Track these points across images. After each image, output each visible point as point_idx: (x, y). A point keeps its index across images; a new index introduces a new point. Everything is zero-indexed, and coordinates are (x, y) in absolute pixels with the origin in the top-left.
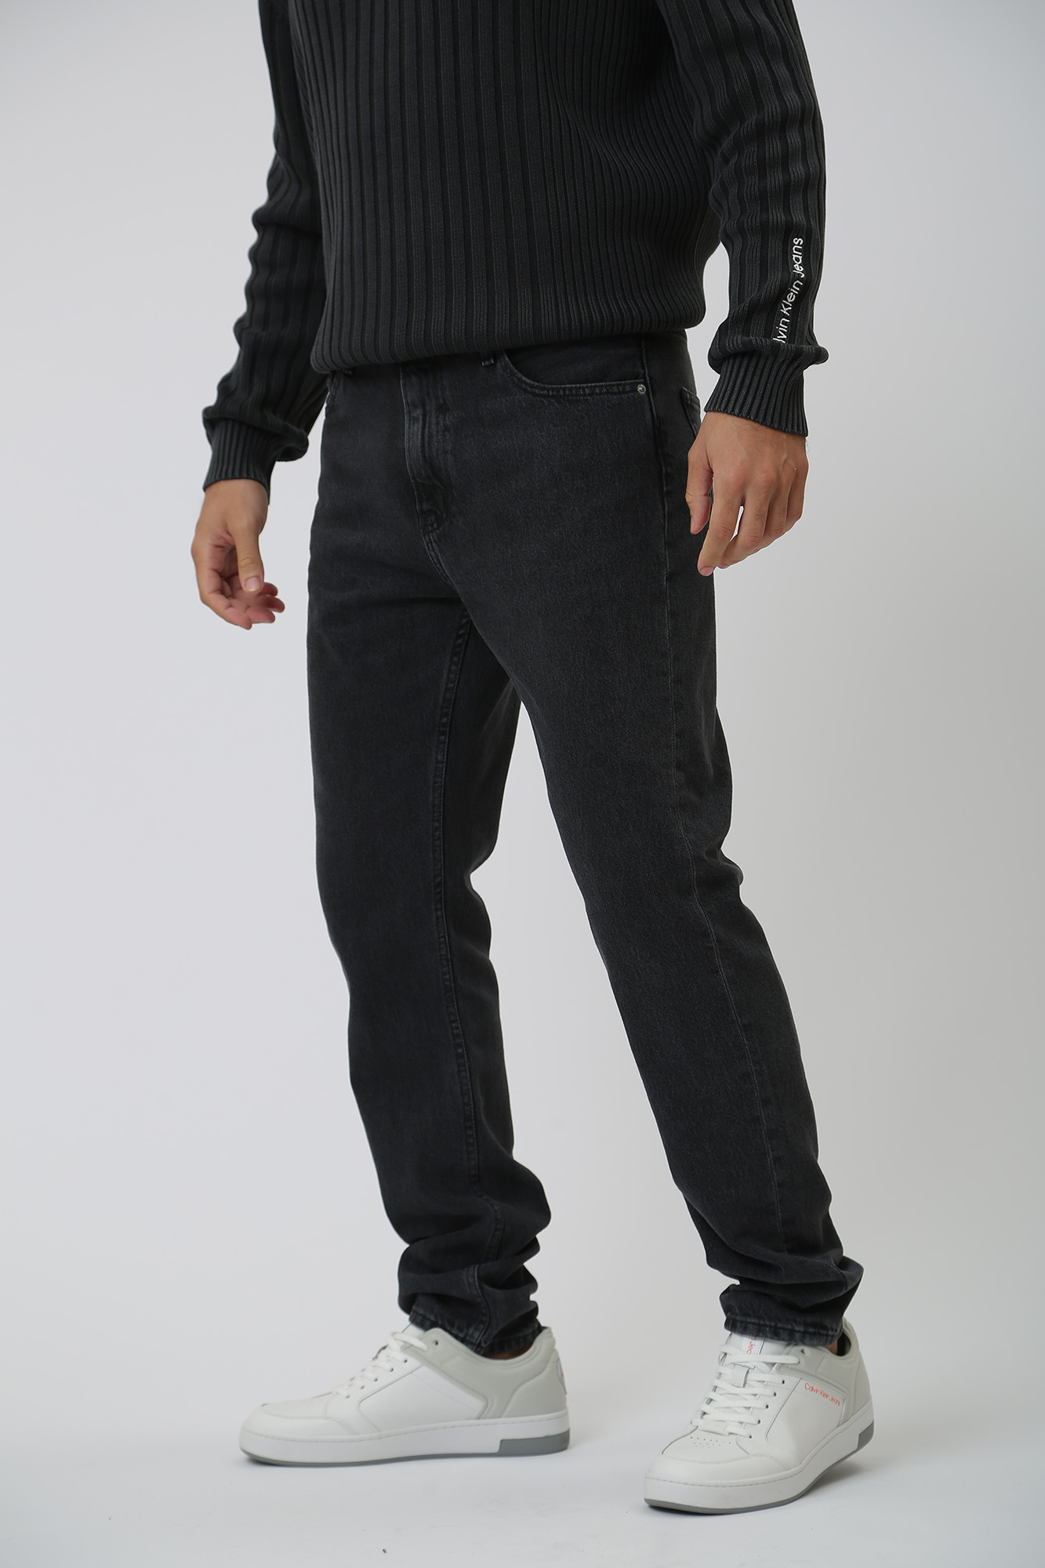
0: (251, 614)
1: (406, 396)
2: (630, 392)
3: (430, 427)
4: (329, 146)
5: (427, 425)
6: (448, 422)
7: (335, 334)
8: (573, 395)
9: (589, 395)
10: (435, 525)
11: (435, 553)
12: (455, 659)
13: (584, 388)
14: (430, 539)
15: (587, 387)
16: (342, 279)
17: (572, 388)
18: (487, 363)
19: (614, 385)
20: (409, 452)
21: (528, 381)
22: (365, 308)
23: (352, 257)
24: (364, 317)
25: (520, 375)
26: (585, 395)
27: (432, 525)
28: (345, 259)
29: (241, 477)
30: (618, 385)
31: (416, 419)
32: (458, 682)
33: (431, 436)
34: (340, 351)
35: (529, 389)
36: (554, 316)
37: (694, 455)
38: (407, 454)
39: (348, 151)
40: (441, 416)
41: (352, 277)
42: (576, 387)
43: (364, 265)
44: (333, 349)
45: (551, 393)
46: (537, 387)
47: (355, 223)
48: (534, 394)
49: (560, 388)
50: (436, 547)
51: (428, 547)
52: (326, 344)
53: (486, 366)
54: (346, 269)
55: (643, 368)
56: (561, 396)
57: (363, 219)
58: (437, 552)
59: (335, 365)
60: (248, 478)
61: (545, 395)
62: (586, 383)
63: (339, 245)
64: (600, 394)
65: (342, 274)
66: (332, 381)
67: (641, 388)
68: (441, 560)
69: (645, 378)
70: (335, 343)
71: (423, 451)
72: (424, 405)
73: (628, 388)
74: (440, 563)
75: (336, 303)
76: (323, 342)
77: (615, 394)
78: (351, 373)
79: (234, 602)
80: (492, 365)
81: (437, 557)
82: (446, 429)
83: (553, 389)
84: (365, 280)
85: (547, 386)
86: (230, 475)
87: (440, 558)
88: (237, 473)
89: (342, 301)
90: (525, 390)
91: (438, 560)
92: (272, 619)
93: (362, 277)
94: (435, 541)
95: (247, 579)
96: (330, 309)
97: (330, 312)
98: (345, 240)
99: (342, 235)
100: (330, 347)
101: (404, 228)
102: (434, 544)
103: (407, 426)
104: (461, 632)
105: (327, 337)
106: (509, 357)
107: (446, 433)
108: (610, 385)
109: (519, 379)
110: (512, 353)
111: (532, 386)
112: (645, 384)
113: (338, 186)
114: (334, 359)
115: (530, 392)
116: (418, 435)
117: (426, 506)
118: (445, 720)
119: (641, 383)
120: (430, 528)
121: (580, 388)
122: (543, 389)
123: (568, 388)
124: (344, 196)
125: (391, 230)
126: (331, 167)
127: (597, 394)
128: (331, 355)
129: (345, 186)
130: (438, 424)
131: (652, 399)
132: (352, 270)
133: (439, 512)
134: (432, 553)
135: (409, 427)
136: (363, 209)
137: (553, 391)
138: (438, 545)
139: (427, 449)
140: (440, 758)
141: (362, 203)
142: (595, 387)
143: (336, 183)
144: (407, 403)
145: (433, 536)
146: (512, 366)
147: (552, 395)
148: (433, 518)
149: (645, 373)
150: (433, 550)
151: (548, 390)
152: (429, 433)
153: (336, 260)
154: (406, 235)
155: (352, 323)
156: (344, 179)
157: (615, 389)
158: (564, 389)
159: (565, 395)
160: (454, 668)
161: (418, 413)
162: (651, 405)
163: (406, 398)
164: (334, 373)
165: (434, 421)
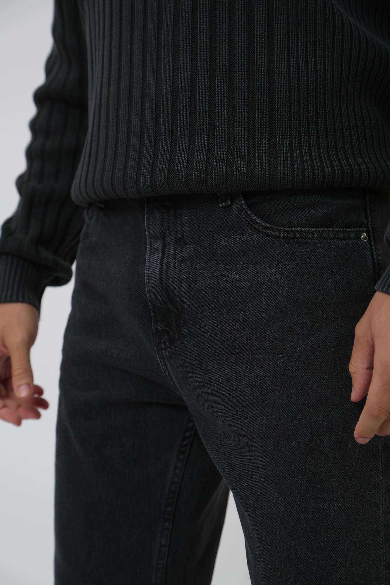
0: (21, 412)
1: (149, 229)
2: (354, 238)
3: (168, 258)
4: (96, 9)
5: (166, 256)
6: (184, 254)
7: (91, 170)
8: (302, 238)
9: (317, 238)
10: (168, 344)
11: (167, 368)
12: (181, 457)
13: (312, 232)
14: (162, 355)
15: (316, 231)
16: (99, 122)
17: (302, 231)
18: (224, 204)
19: (340, 231)
20: (148, 277)
21: (261, 222)
22: (116, 147)
23: (108, 103)
24: (115, 154)
25: (254, 217)
26: (313, 238)
27: (165, 343)
28: (103, 105)
29: (17, 301)
30: (343, 231)
31: (156, 250)
32: (183, 477)
33: (168, 266)
34: (93, 184)
35: (262, 230)
36: (289, 165)
37: (361, 328)
38: (146, 280)
39: (111, 11)
40: (179, 249)
41: (107, 121)
42: (305, 231)
43: (118, 110)
44: (88, 182)
45: (282, 234)
46: (269, 229)
47: (113, 73)
48: (266, 235)
49: (291, 231)
50: (167, 363)
51: (161, 361)
52: (83, 178)
53: (222, 207)
54: (103, 114)
55: (367, 218)
56: (291, 238)
57: (120, 69)
58: (169, 366)
59: (88, 196)
60: (23, 301)
61: (276, 236)
62: (315, 228)
63: (98, 94)
64: (327, 238)
65: (99, 118)
66: (88, 212)
67: (364, 236)
68: (172, 375)
69: (367, 227)
70: (90, 176)
71: (161, 279)
72: (164, 238)
73: (352, 235)
74: (171, 376)
75: (93, 143)
76: (81, 176)
77: (341, 239)
78: (103, 206)
79: (9, 402)
80: (228, 206)
81: (169, 371)
82: (183, 260)
83: (284, 231)
84: (117, 123)
85: (278, 228)
86: (8, 299)
87: (171, 372)
88: (14, 298)
89: (98, 141)
90: (258, 231)
91: (169, 373)
92: (38, 416)
93: (115, 120)
94: (167, 358)
95: (19, 386)
96: (88, 148)
97: (88, 151)
98: (103, 89)
99: (102, 84)
100: (86, 181)
101: (155, 77)
102: (166, 360)
103: (148, 255)
104: (187, 434)
105: (84, 172)
106: (245, 200)
107: (182, 264)
108: (337, 231)
109: (253, 220)
110: (247, 196)
111: (265, 228)
112: (368, 232)
113: (101, 42)
114: (88, 191)
115: (262, 233)
116: (157, 265)
117: (160, 327)
118: (169, 509)
119: (364, 232)
120: (163, 346)
121: (309, 232)
122: (274, 230)
123: (298, 231)
124: (105, 51)
125: (143, 79)
126: (97, 27)
127: (324, 238)
128: (86, 187)
129: (107, 42)
130: (175, 255)
131: (373, 247)
132: (108, 114)
133: (171, 333)
134: (164, 368)
135: (150, 257)
136: (120, 61)
137: (284, 233)
138: (169, 362)
139: (164, 276)
140: (163, 542)
141: (120, 55)
142: (323, 231)
143: (99, 40)
144: (150, 236)
145: (165, 353)
146: (247, 208)
147: (283, 237)
148: (166, 337)
149: (368, 224)
150: (165, 365)
151: (280, 231)
152: (167, 262)
153: (95, 106)
154: (156, 84)
155: (105, 160)
156: (106, 35)
157: (341, 235)
158: (294, 232)
159: (295, 237)
160: (179, 464)
161: (158, 244)
162: (372, 252)
163: (149, 231)
164: (90, 205)
165: (172, 252)
